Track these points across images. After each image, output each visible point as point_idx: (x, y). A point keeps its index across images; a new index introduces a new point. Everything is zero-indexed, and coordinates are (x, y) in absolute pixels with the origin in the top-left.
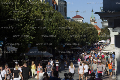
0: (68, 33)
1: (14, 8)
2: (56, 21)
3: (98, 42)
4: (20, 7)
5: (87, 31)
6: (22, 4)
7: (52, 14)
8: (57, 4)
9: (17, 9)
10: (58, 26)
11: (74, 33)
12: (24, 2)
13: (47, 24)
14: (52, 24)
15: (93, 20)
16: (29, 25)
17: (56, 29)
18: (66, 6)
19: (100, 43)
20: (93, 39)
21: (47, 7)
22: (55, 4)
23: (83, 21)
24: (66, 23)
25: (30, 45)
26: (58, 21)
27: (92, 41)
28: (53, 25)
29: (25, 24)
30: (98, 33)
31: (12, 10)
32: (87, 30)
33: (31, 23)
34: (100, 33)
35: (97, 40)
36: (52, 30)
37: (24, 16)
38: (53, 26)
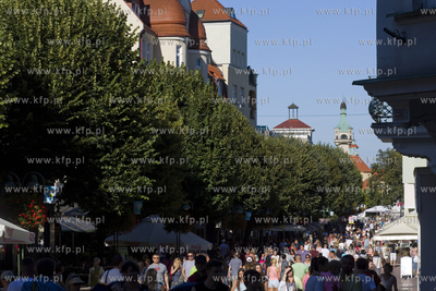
0: (263, 175)
1: (91, 84)
2: (225, 132)
3: (360, 211)
4: (111, 79)
5: (326, 173)
6: (117, 71)
7: (211, 109)
8: (226, 77)
9: (100, 85)
10: (229, 147)
11: (281, 174)
12: (123, 65)
13: (195, 141)
14: (209, 141)
15: (344, 137)
16: (137, 141)
17: (223, 159)
18: (255, 86)
19: (368, 214)
20: (344, 199)
21: (195, 85)
22: (216, 78)
23: (310, 138)
24: (256, 142)
25: (139, 206)
26: (229, 131)
27: (342, 206)
28: (212, 146)
29: (126, 136)
30: (360, 180)
31: (84, 89)
32: (324, 169)
33: (143, 134)
34: (370, 180)
35: (359, 204)
36: (211, 159)
37: (122, 109)
38: (212, 150)
